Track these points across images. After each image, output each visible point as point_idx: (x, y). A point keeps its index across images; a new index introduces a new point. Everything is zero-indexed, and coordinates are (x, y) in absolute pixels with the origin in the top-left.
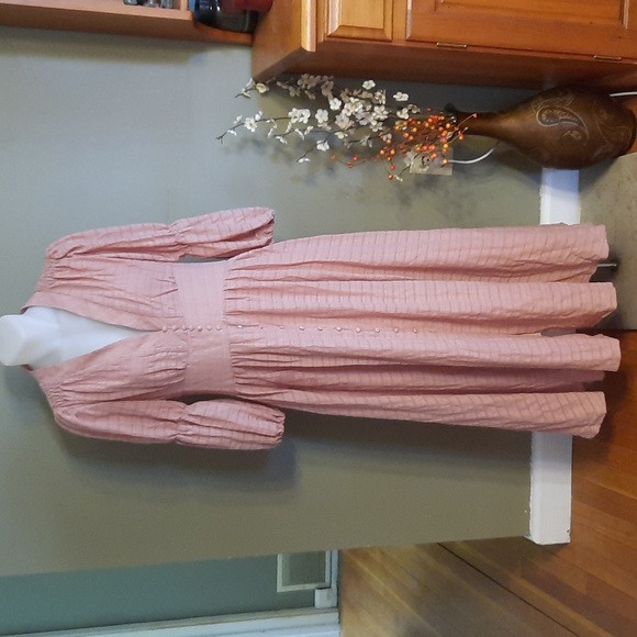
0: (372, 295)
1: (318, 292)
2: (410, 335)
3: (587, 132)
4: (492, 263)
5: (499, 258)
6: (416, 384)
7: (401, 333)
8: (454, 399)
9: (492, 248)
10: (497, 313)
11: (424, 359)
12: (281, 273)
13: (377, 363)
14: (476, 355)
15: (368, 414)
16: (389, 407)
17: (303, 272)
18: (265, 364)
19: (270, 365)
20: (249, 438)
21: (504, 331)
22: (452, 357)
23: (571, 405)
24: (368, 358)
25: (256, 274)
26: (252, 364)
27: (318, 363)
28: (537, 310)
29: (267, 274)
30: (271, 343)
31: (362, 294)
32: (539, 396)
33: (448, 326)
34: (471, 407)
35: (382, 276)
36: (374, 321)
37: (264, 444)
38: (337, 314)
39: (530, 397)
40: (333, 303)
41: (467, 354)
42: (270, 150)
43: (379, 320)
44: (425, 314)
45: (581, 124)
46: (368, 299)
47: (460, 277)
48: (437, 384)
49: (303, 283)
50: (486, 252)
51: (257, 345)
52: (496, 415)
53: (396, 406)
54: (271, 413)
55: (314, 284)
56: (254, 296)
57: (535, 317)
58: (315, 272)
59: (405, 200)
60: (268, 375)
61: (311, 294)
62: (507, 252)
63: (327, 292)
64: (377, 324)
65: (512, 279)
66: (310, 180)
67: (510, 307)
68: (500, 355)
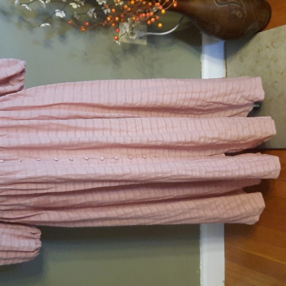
0: (111, 130)
1: (69, 128)
2: (141, 160)
3: (245, 12)
4: (192, 104)
5: (198, 100)
6: (143, 197)
7: (134, 160)
8: (169, 206)
9: (192, 92)
10: (202, 140)
11: (154, 179)
12: (36, 113)
13: (117, 184)
14: (190, 173)
15: (107, 224)
16: (124, 217)
17: (55, 112)
18: (25, 193)
19: (30, 192)
20: (13, 255)
21: (202, 153)
22: (173, 176)
23: (243, 203)
24: (110, 181)
25: (14, 114)
26: (13, 193)
27: (71, 188)
28: (228, 138)
29: (23, 114)
30: (31, 174)
31: (103, 129)
32: (223, 198)
33: (166, 152)
34: (181, 211)
35: (116, 115)
36: (113, 150)
37: (24, 259)
38: (85, 146)
39: (219, 200)
40: (80, 137)
41: (184, 173)
42: (15, 19)
43: (117, 150)
44: (153, 143)
45: (241, 6)
46: (108, 133)
47: (168, 114)
48: (158, 196)
49: (55, 121)
50: (189, 96)
51: (19, 176)
52: (197, 215)
53: (129, 216)
54: (30, 231)
55: (65, 122)
56: (13, 133)
57: (226, 142)
58: (64, 112)
59: (116, 61)
60: (27, 201)
61: (62, 130)
62: (202, 96)
63: (76, 129)
64: (116, 153)
65: (202, 116)
66: (47, 44)
67: (211, 136)
68: (206, 172)
